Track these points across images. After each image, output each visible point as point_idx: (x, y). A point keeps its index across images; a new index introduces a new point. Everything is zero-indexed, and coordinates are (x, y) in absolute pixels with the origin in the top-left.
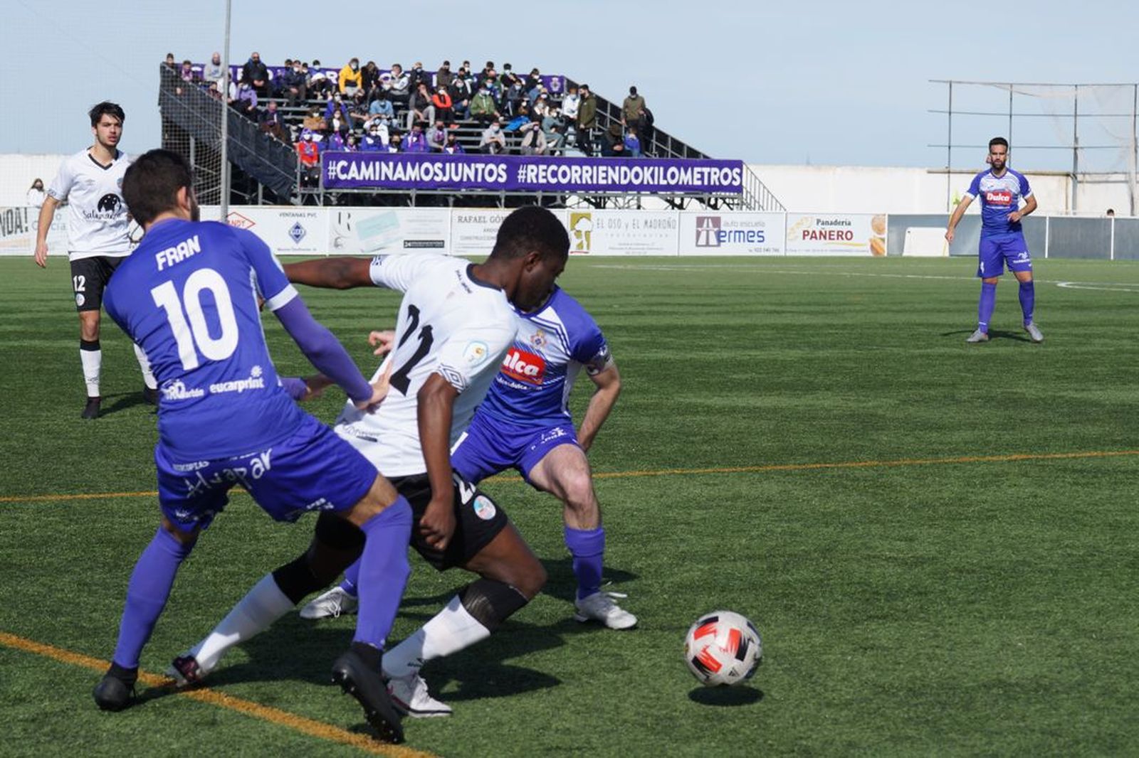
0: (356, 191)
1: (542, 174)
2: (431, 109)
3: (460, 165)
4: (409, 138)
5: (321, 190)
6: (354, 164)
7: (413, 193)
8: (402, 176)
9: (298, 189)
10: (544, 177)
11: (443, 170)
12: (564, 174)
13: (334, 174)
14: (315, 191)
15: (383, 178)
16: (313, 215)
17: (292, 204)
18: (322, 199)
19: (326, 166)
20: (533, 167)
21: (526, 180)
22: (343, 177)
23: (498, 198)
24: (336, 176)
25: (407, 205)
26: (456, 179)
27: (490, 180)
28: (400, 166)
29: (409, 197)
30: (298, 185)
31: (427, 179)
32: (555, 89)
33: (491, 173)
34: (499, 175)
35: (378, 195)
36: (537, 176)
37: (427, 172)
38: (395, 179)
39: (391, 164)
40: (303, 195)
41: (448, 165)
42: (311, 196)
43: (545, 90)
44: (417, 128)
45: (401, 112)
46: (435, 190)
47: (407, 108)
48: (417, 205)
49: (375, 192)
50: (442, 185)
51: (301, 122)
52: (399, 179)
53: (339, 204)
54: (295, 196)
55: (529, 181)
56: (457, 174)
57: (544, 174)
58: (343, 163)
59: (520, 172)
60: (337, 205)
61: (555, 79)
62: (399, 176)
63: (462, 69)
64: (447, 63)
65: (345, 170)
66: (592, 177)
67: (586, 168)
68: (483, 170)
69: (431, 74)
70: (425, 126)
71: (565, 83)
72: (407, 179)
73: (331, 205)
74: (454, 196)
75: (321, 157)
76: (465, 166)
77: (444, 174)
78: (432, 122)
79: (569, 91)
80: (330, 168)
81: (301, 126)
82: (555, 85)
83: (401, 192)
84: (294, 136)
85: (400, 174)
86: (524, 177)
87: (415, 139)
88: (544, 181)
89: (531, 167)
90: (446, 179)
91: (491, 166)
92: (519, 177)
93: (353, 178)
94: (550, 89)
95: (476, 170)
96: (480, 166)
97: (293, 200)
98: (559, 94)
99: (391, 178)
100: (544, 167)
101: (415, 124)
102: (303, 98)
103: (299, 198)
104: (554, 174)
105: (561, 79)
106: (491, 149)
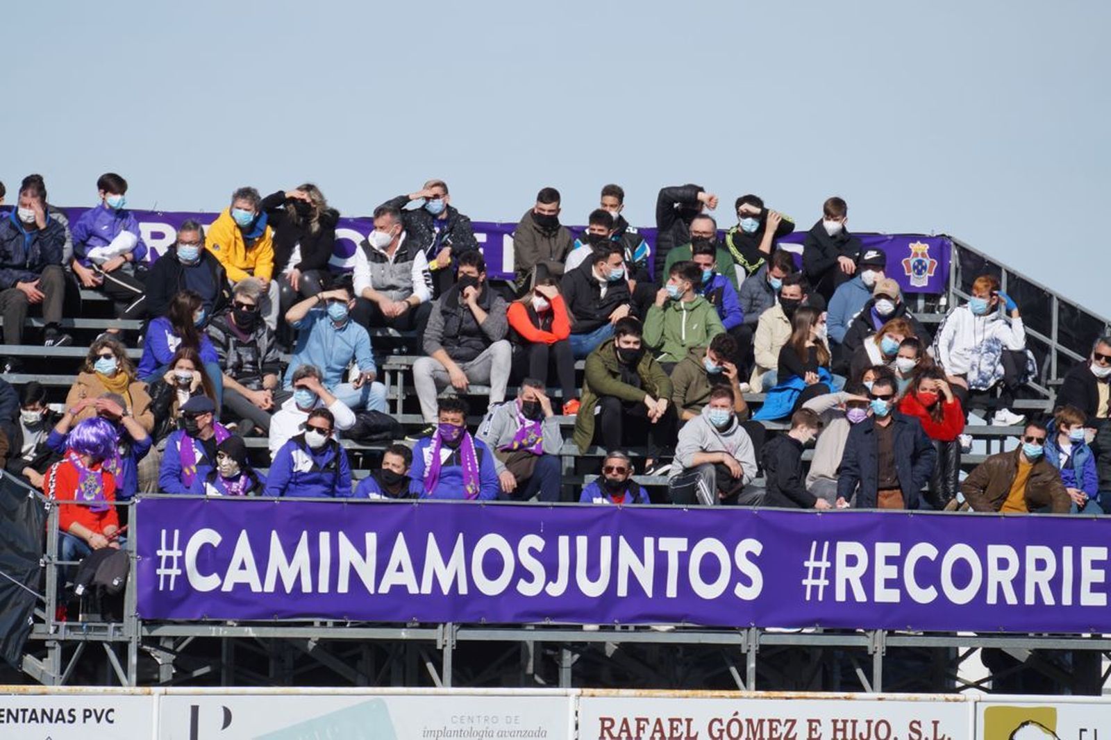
0: (250, 632)
1: (884, 572)
2: (502, 351)
3: (606, 542)
4: (427, 452)
5: (131, 629)
6: (243, 541)
7: (445, 637)
8: (407, 578)
9: (50, 628)
10: (889, 584)
11: (549, 560)
12: (962, 574)
13: (175, 572)
14: (110, 634)
15: (343, 587)
16: (104, 716)
17: (30, 680)
18: (133, 659)
19: (149, 546)
20: (857, 549)
21: (830, 590)
22: (204, 584)
23: (735, 655)
24: (183, 579)
25: (425, 681)
26: (593, 589)
27: (709, 592)
28: (400, 551)
29: (431, 651)
30: (50, 614)
31: (491, 588)
32: (919, 282)
33: (710, 569)
34: (738, 577)
35: (322, 643)
36: (868, 580)
37: (493, 565)
38: (384, 589)
39: (371, 539)
40: (68, 648)
41: (563, 541)
42: (94, 651)
43: (892, 287)
44: (455, 418)
45: (395, 361)
46: (518, 627)
47: (416, 349)
48: (459, 680)
49: (314, 633)
50: (542, 609)
51: (60, 394)
52: (399, 590)
53: (183, 678)
54: (39, 649)
55: (841, 596)
56: (593, 573)
57: (892, 572)
58: (208, 536)
59: (811, 564)
60: (177, 681)
61: (919, 248)
62: (399, 579)
63: (598, 217)
64: (550, 195)
65: (213, 560)
66: (1056, 584)
67: (1034, 552)
68: (684, 558)
69: (496, 232)
70: (475, 407)
71: (954, 261)
72: (427, 589)
73: (157, 683)
74: (574, 647)
75: (132, 513)
76: (624, 546)
77: (552, 575)
78: (497, 392)
79: (968, 287)
80: (163, 553)
81: (56, 407)
82: (919, 271)
83: (403, 634)
84: (30, 443)
85: (400, 574)
86: (822, 582)
87: (445, 453)
88: (893, 596)
89: (845, 548)
90: (557, 589)
91: (711, 545)
92: (809, 582)
93: (242, 588)
94: (903, 280)
95: (661, 558)
96: (673, 546)
97: (31, 663)
98: (932, 297)
99: (370, 586)
100: (894, 549)
101: (444, 405)
102: (54, 312)
103: (55, 656)
104: (927, 573)
105: (940, 246)
106: (704, 488)
